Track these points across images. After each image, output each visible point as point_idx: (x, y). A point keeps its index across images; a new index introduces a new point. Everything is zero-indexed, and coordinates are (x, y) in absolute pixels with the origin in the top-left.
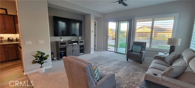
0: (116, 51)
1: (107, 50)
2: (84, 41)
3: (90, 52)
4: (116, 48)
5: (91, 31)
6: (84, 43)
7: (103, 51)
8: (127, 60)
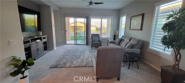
0: (76, 44)
1: (66, 44)
2: (46, 37)
3: (53, 48)
4: (76, 41)
5: (53, 25)
6: (46, 39)
7: (62, 45)
8: (92, 48)
